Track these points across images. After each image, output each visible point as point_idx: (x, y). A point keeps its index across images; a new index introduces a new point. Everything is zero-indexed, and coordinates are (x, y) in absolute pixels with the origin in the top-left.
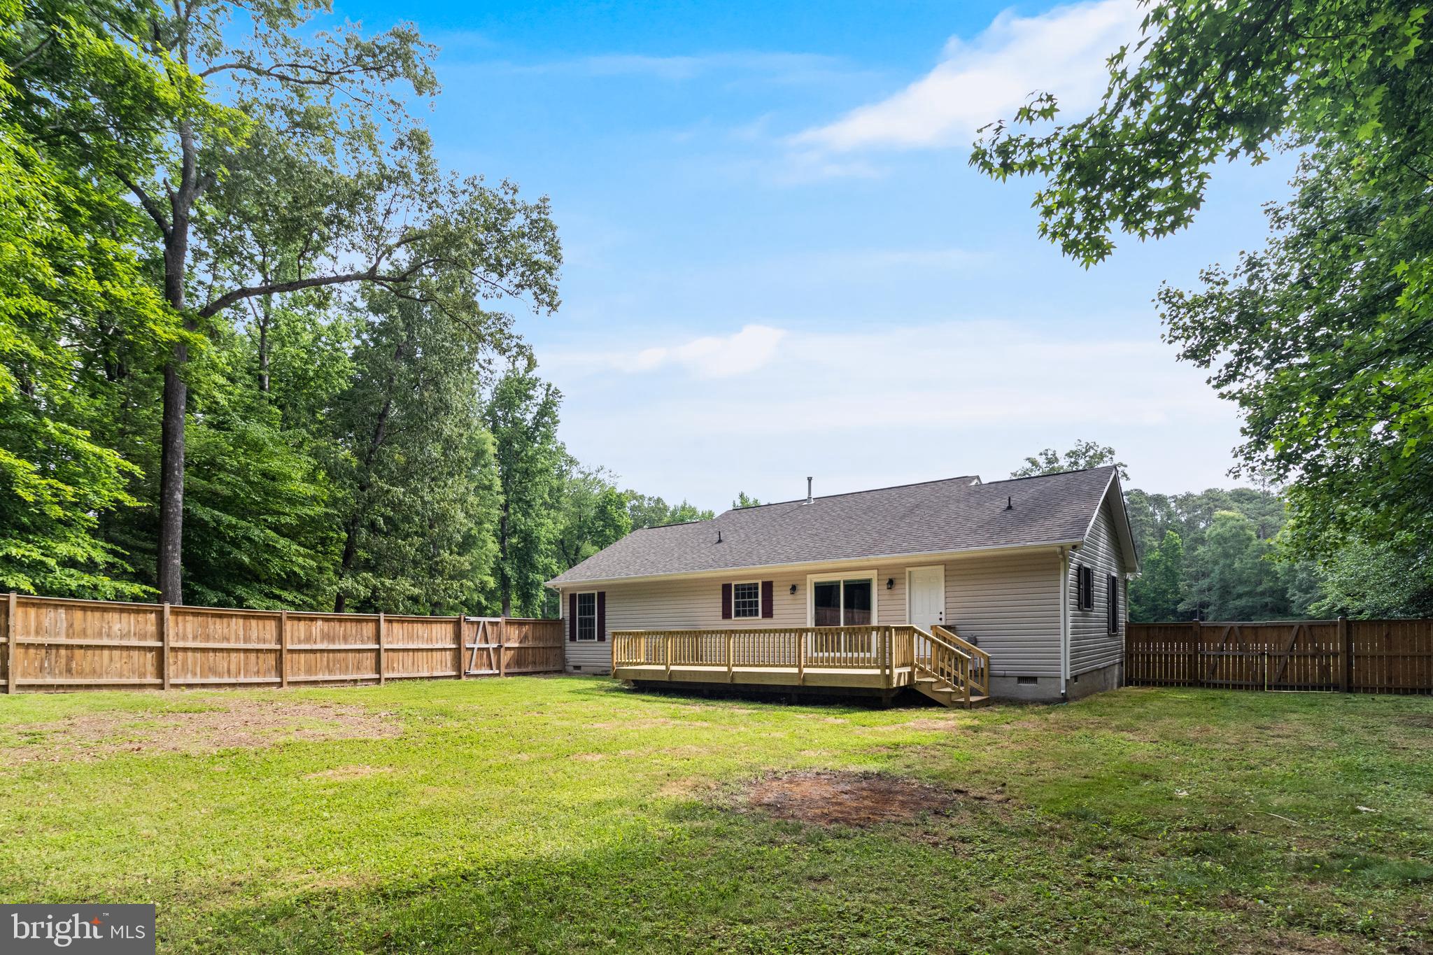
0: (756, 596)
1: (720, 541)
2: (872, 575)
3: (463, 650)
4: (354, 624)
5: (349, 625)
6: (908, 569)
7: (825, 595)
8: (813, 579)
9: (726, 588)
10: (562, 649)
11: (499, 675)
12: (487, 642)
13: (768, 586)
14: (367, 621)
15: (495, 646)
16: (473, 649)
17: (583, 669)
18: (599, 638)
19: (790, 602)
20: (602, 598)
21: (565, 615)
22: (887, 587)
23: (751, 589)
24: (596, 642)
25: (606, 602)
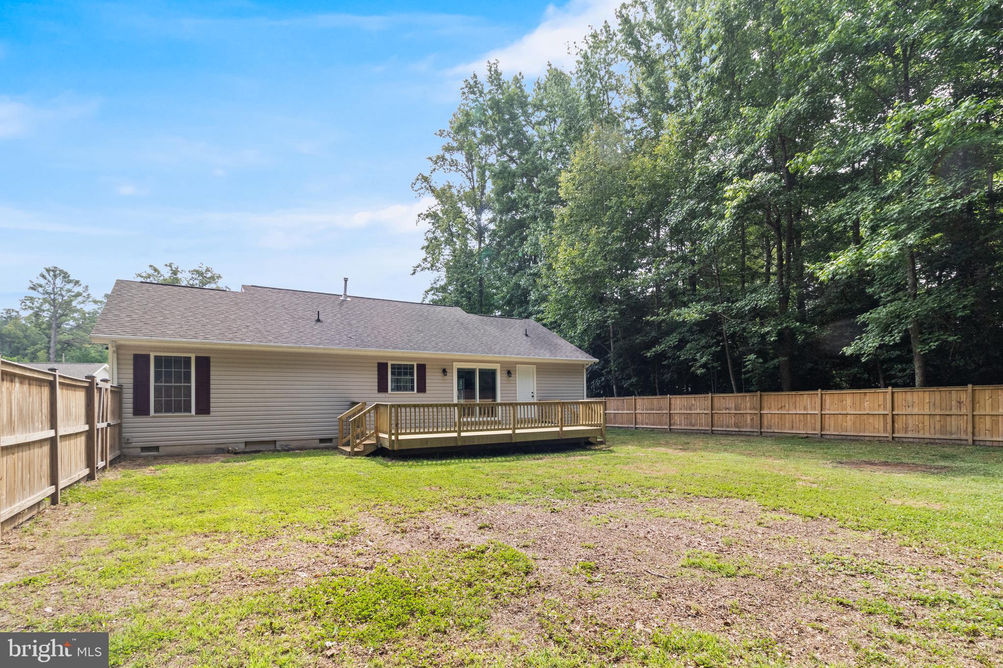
0: (413, 376)
1: (318, 320)
2: (497, 367)
6: (517, 365)
7: (466, 377)
8: (457, 366)
9: (382, 368)
10: (120, 426)
13: (422, 368)
17: (162, 451)
18: (199, 412)
19: (441, 381)
20: (204, 363)
21: (122, 381)
22: (506, 375)
23: (407, 369)
24: (192, 416)
25: (212, 369)
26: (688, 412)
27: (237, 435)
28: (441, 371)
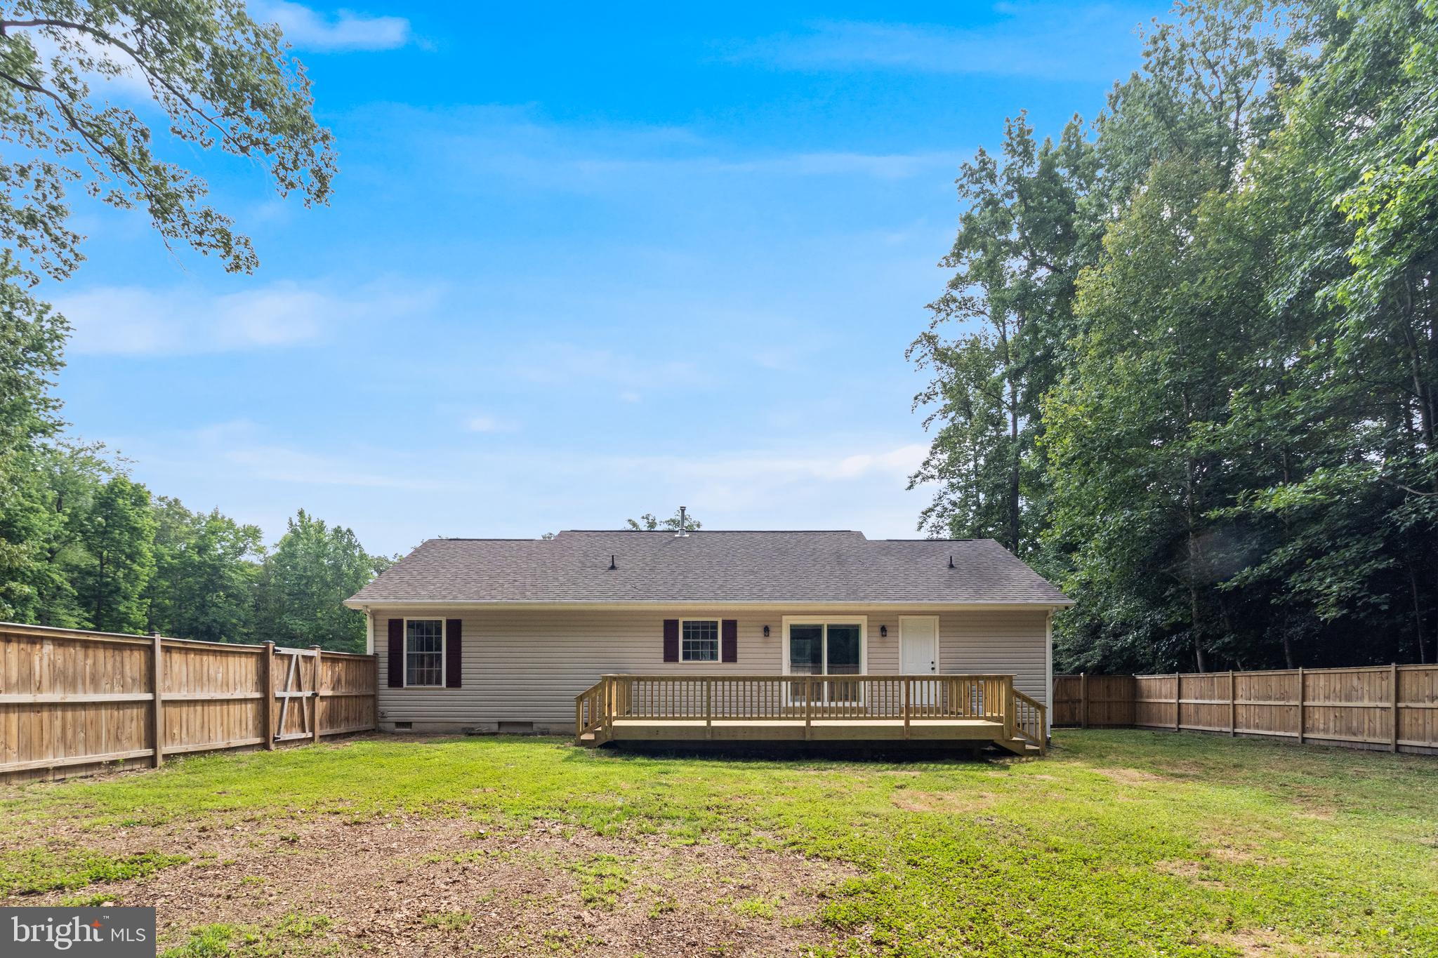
0: (716, 638)
1: (613, 567)
2: (862, 621)
3: (272, 700)
4: (109, 653)
5: (101, 653)
6: (901, 617)
7: (804, 639)
8: (788, 621)
9: (670, 627)
10: (374, 697)
11: (312, 739)
12: (300, 689)
13: (731, 627)
14: (131, 647)
15: (309, 694)
16: (283, 699)
17: (415, 727)
18: (450, 684)
19: (761, 645)
20: (455, 627)
21: (378, 649)
22: (878, 634)
23: (707, 628)
24: (442, 689)
25: (463, 634)
26: (1344, 704)
27: (489, 713)
28: (762, 629)
